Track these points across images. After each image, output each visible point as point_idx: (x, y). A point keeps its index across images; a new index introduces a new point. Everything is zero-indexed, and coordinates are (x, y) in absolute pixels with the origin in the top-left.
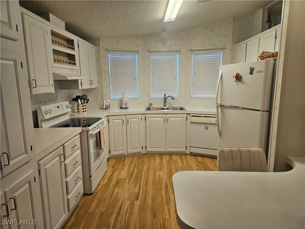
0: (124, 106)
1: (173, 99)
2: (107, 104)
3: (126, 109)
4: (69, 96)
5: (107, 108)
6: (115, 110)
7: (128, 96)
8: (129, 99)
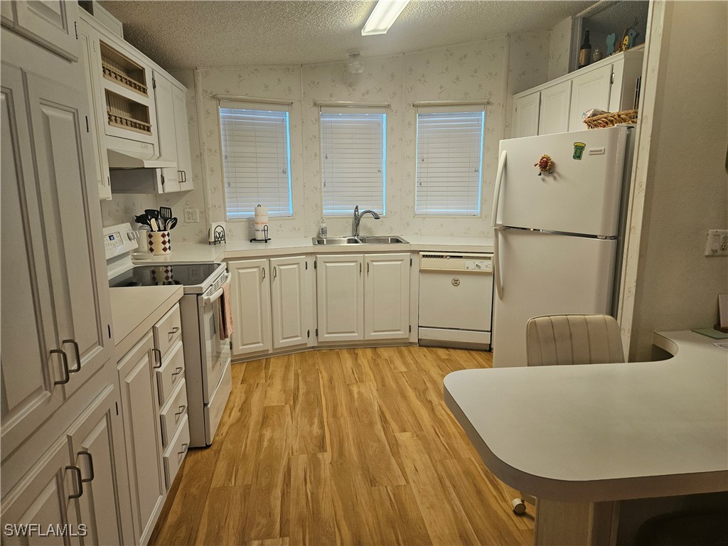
0: (260, 236)
1: (377, 218)
2: (219, 230)
3: (264, 244)
4: (127, 210)
5: (219, 239)
6: (237, 244)
7: (268, 213)
8: (271, 218)
